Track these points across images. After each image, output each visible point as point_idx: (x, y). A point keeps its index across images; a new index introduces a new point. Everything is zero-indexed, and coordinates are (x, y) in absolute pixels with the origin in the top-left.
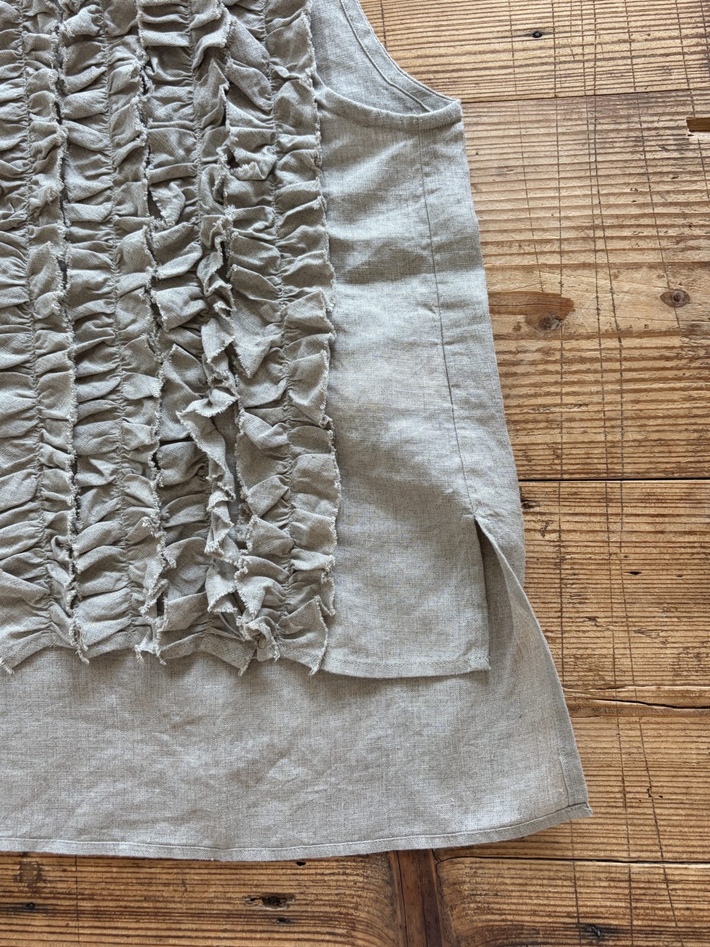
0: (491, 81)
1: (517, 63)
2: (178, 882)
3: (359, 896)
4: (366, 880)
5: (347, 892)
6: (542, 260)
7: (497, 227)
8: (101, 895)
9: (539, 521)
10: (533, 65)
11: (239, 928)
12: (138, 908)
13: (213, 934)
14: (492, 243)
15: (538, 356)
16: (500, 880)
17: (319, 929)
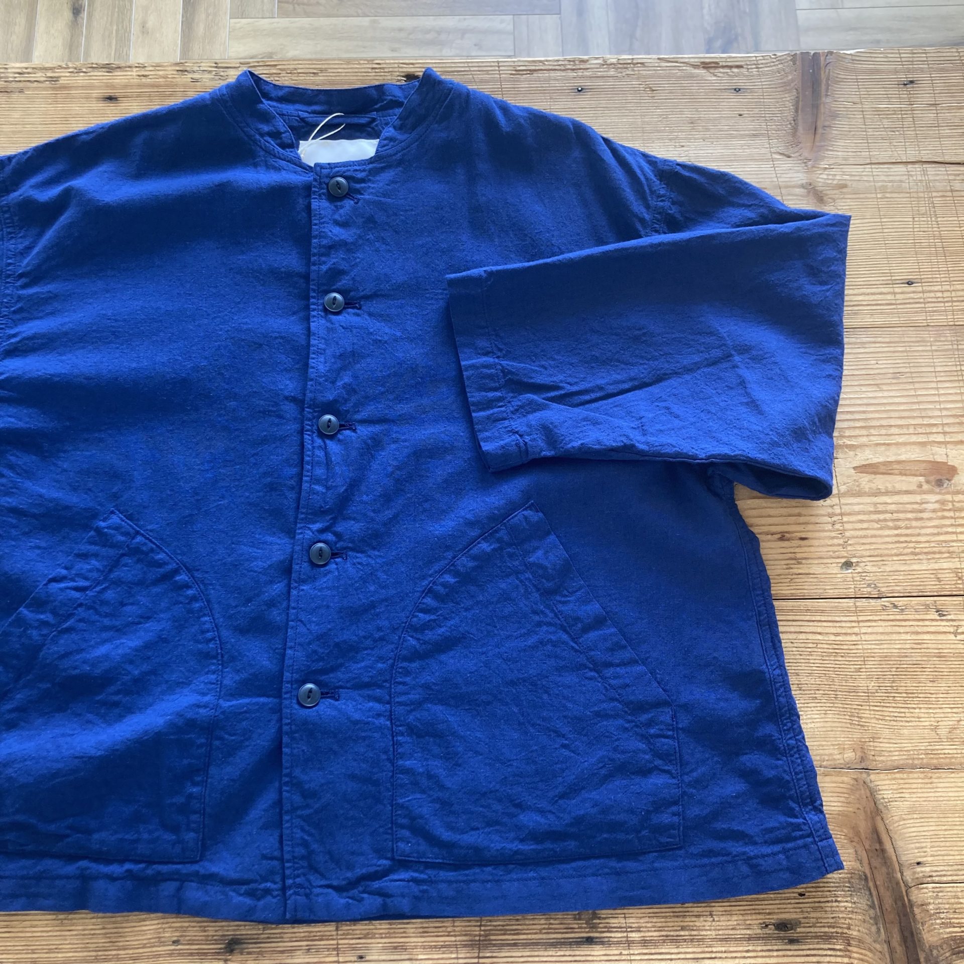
0: (881, 313)
1: (898, 302)
2: (707, 913)
3: (850, 918)
4: (854, 906)
5: (841, 916)
6: (932, 438)
7: (896, 415)
8: (646, 927)
9: (951, 626)
10: (909, 303)
11: (759, 948)
12: (677, 936)
13: (739, 955)
14: (895, 426)
15: (937, 506)
16: (956, 900)
17: (822, 946)
